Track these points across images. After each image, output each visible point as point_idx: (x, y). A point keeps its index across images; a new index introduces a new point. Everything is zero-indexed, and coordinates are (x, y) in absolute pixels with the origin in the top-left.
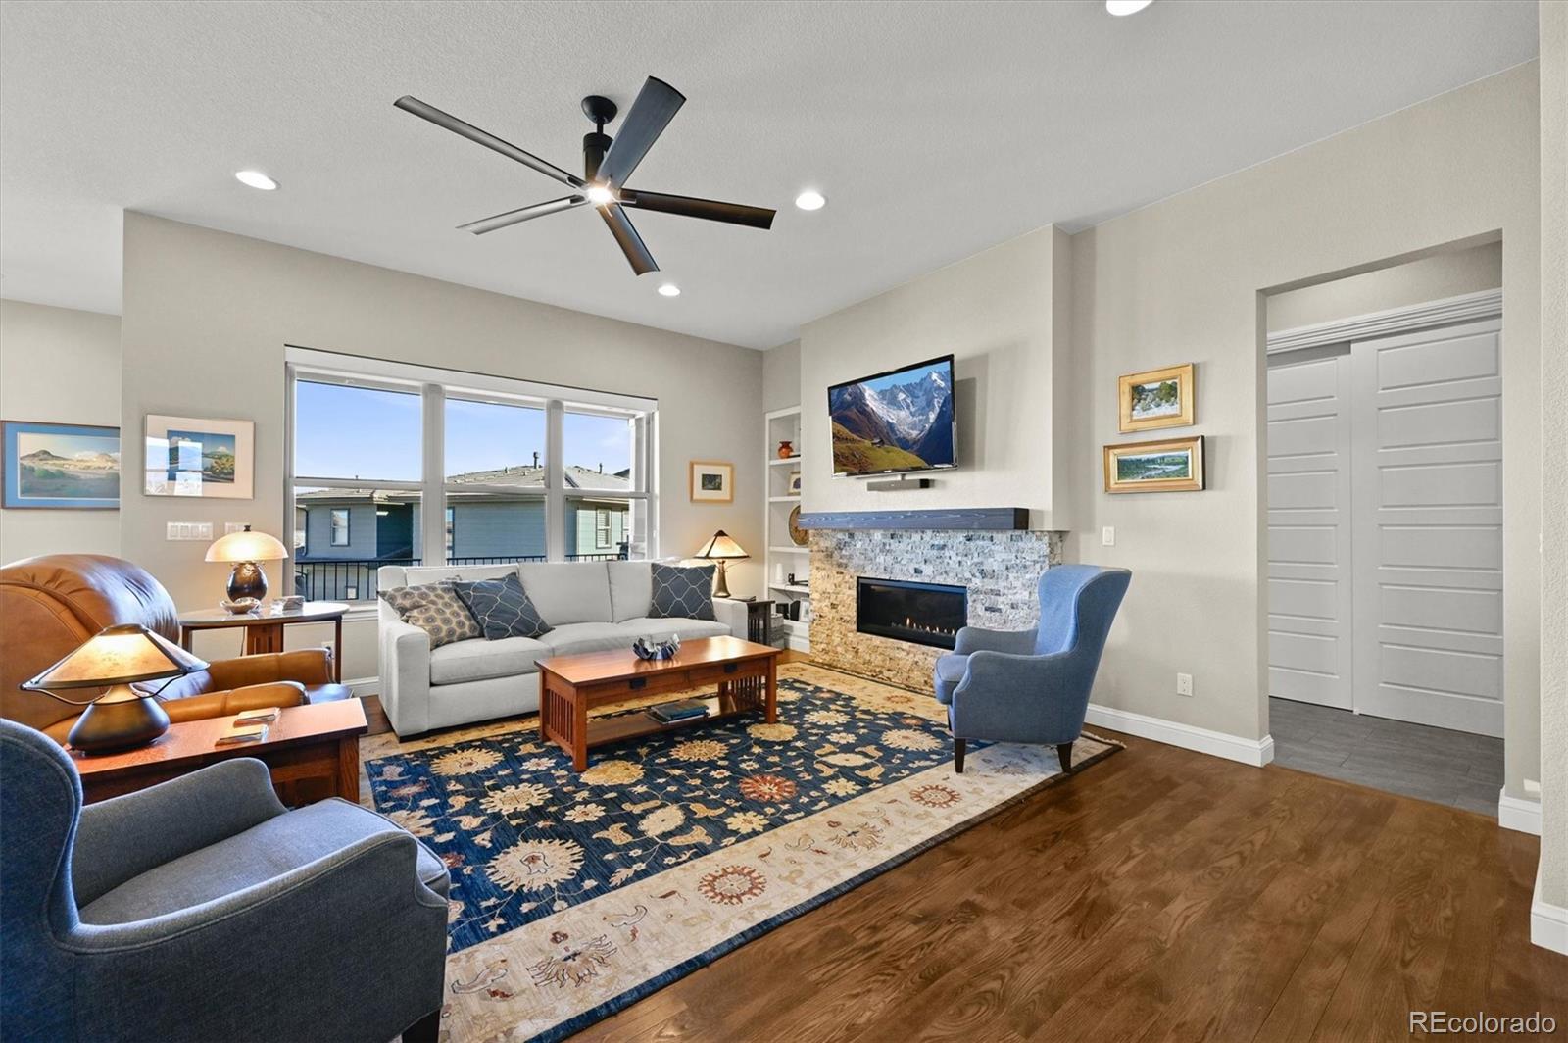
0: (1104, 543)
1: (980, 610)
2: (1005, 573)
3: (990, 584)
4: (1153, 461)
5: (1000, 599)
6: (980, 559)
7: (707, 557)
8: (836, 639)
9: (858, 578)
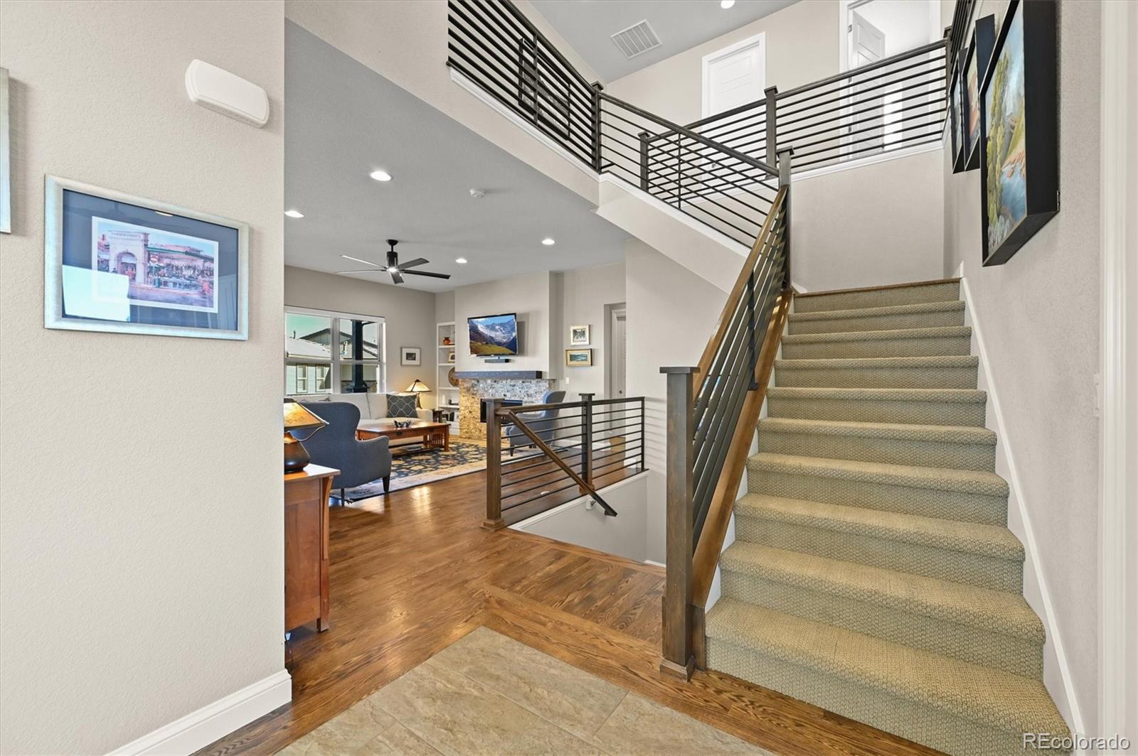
2: (535, 395)
4: (578, 356)
6: (527, 390)
7: (412, 391)
8: (472, 427)
9: (481, 399)
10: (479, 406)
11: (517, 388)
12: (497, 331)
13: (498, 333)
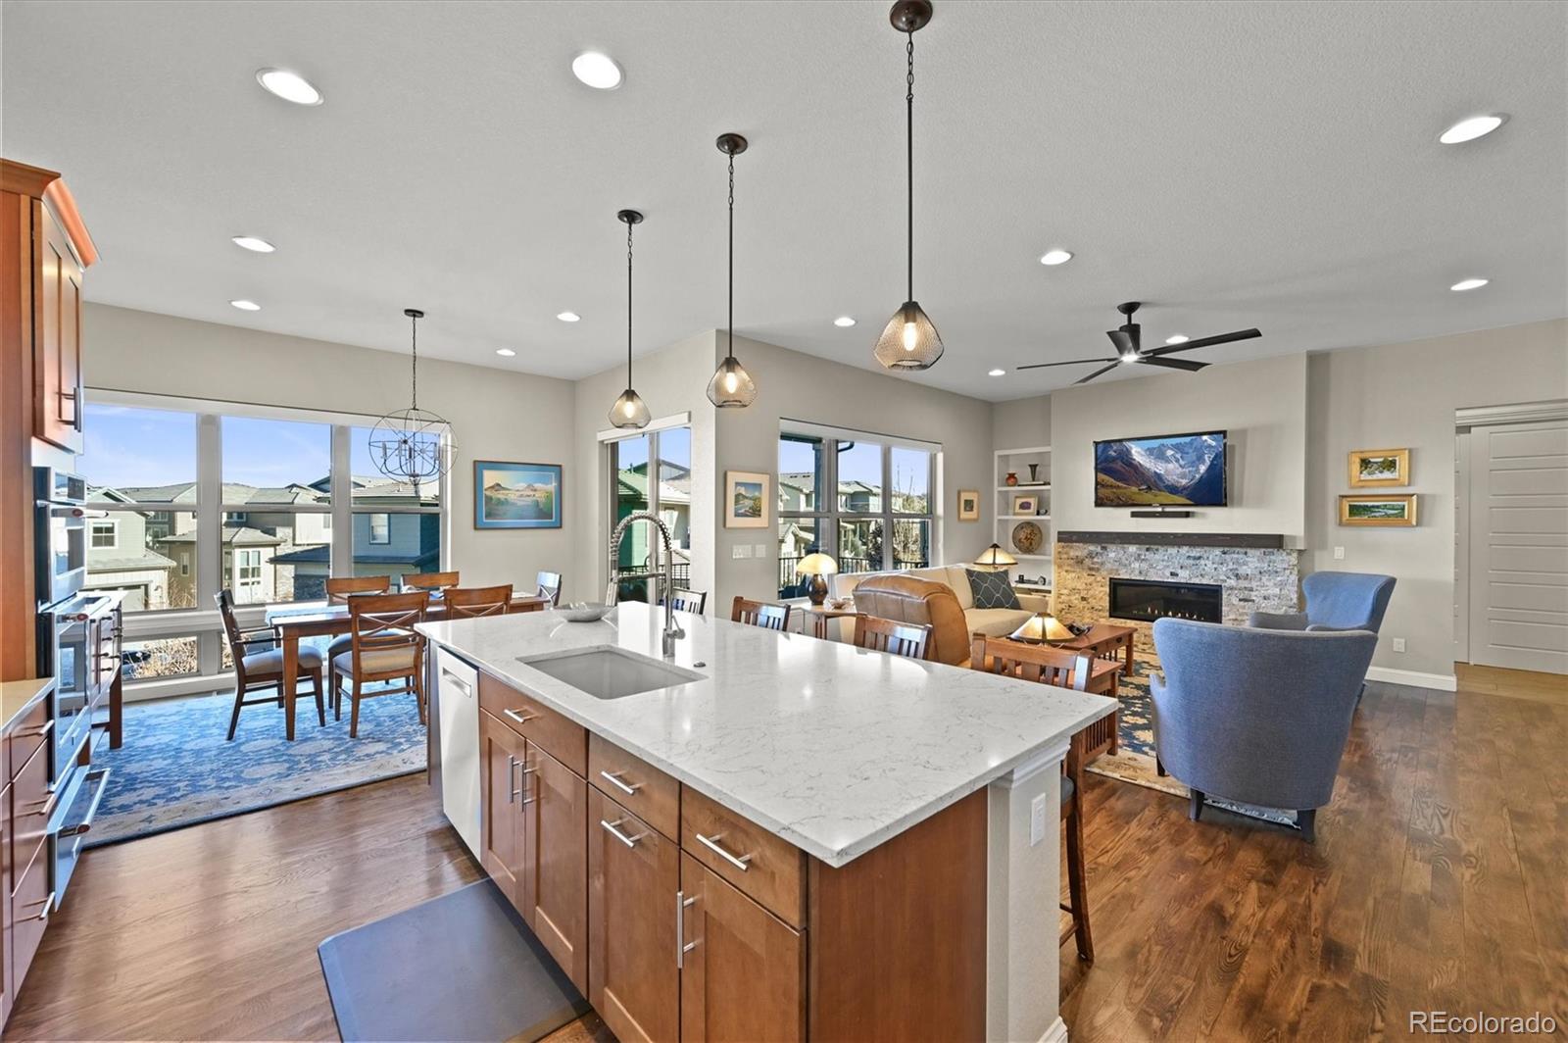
0: (1336, 557)
1: (1235, 601)
2: (1259, 576)
3: (1243, 584)
4: (1378, 507)
5: (1253, 593)
6: (1235, 567)
9: (1111, 579)
10: (1107, 589)
11: (1207, 562)
12: (1168, 461)
13: (1171, 466)
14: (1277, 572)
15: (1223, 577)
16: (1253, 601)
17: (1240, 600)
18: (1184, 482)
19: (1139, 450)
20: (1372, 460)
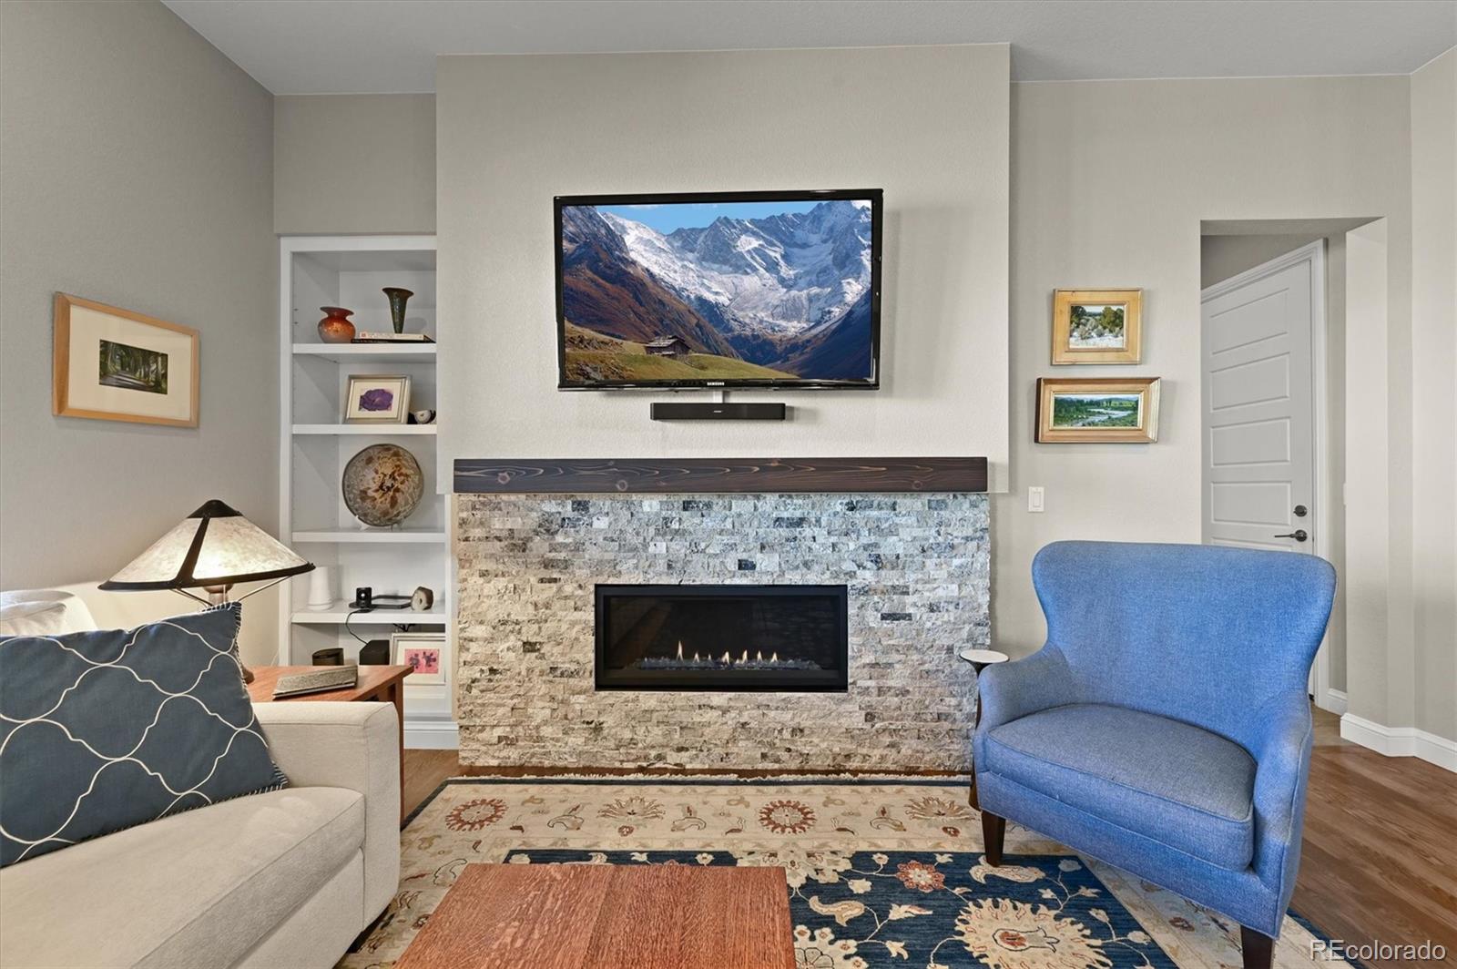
0: (1031, 508)
1: (873, 619)
2: (919, 559)
3: (890, 578)
4: (1097, 404)
5: (909, 599)
6: (873, 539)
7: (184, 580)
8: (540, 712)
9: (597, 586)
10: (589, 616)
11: (816, 530)
12: (741, 266)
13: (750, 283)
14: (952, 547)
15: (848, 566)
16: (909, 616)
17: (884, 617)
18: (793, 328)
19: (648, 234)
20: (1088, 309)
